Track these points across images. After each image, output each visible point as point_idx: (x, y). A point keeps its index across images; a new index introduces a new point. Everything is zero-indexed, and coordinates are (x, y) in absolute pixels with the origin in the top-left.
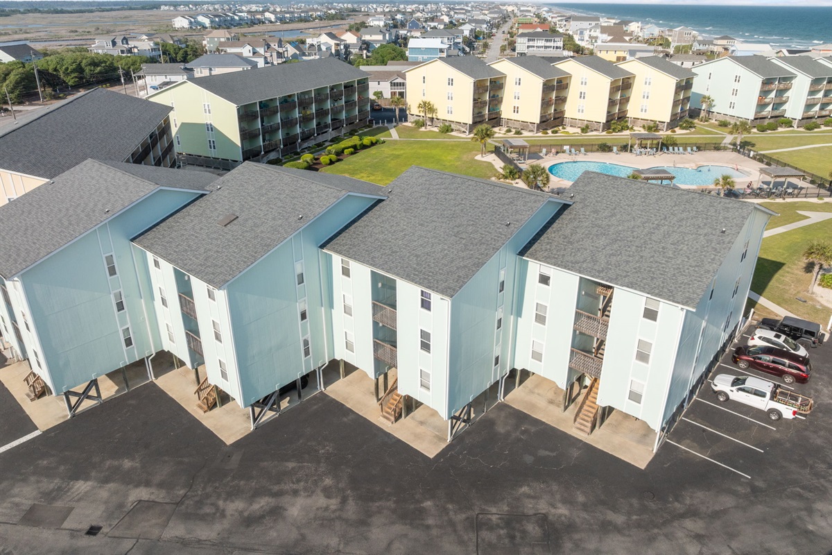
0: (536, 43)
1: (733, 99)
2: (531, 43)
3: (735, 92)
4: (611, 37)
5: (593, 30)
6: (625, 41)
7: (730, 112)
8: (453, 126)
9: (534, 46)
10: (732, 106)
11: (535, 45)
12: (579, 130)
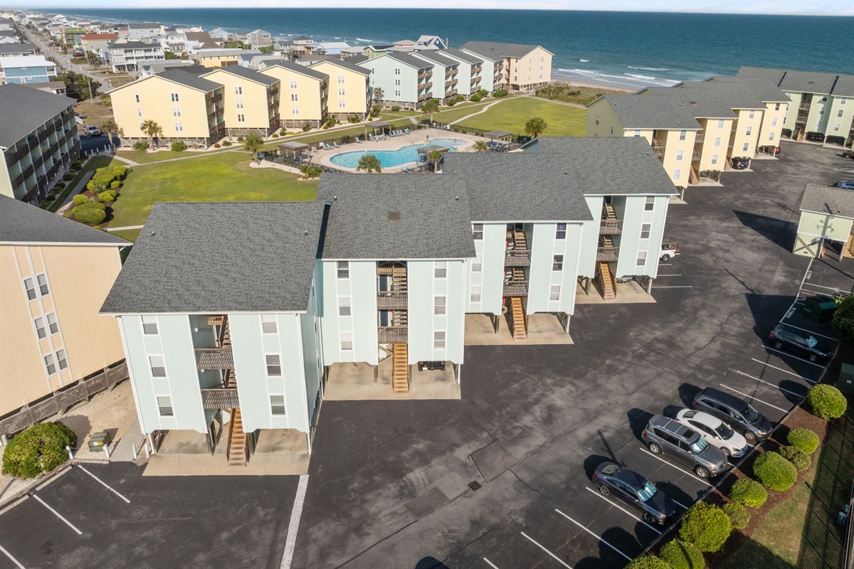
0: (134, 54)
1: (398, 88)
2: (129, 55)
3: (398, 83)
4: (203, 43)
5: (170, 38)
6: (217, 47)
7: (397, 99)
8: (187, 143)
9: (133, 58)
10: (397, 93)
11: (134, 56)
12: (302, 130)
